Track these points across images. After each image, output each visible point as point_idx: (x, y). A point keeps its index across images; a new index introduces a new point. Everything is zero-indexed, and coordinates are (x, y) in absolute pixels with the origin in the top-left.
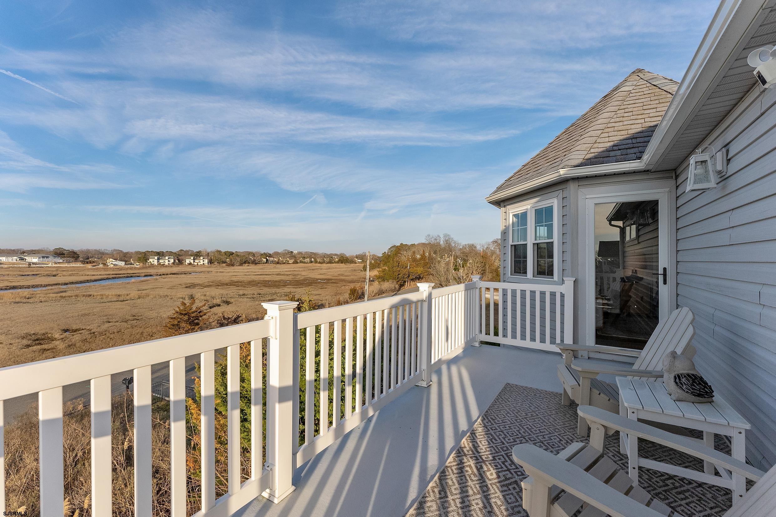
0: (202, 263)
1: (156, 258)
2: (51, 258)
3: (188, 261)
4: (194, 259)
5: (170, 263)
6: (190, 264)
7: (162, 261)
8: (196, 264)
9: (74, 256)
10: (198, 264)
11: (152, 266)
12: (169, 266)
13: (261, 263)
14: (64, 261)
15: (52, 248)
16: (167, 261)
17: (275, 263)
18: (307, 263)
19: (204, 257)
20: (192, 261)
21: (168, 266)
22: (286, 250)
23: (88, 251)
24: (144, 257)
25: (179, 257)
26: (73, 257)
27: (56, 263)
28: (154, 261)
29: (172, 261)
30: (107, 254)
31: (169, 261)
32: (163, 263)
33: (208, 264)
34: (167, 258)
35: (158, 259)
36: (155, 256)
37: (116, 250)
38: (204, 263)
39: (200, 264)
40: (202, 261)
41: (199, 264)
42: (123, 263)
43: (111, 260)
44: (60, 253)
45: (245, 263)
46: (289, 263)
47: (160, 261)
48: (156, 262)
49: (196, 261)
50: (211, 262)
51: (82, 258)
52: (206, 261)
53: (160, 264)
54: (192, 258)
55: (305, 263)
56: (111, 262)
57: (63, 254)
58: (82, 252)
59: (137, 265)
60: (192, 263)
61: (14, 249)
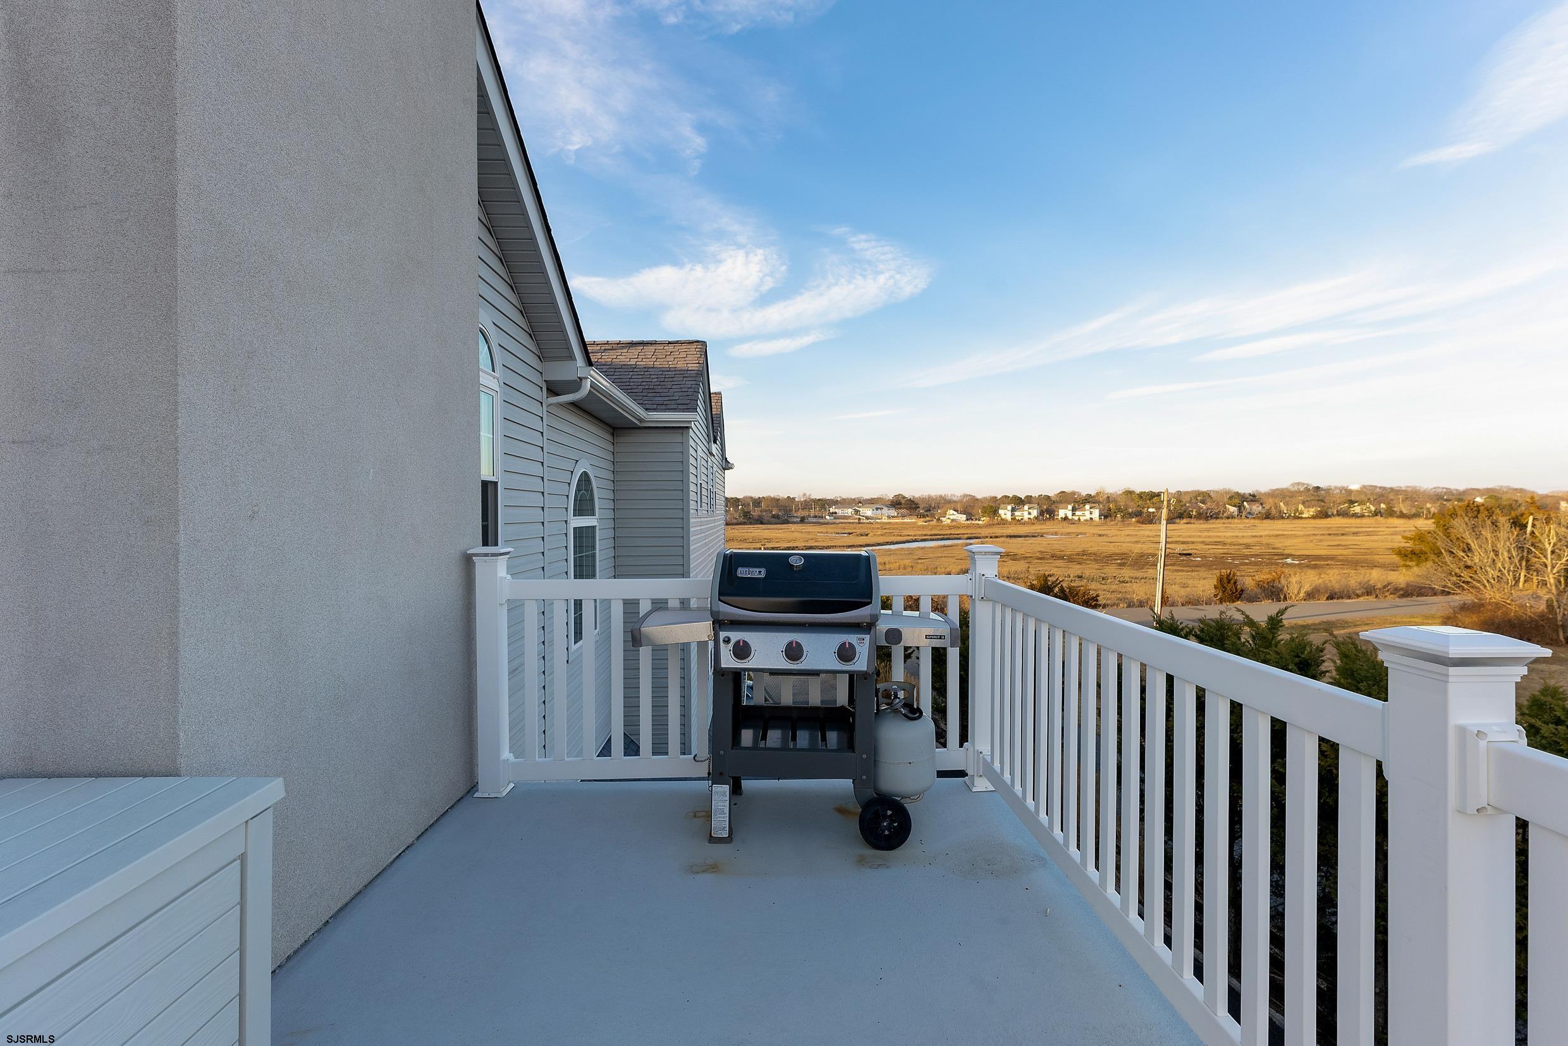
0: (1088, 516)
1: (1009, 508)
2: (886, 511)
3: (1062, 513)
4: (1074, 510)
5: (1032, 517)
6: (1066, 518)
7: (1019, 514)
8: (1077, 518)
9: (911, 506)
10: (1079, 519)
11: (1004, 522)
12: (1031, 522)
13: (1222, 518)
14: (898, 514)
15: (891, 496)
16: (1027, 513)
17: (1259, 518)
18: (1363, 516)
19: (1093, 505)
20: (1070, 514)
21: (1028, 523)
23: (930, 498)
24: (992, 507)
25: (1047, 507)
26: (911, 508)
27: (889, 517)
28: (1005, 513)
29: (1035, 513)
31: (1030, 514)
32: (1020, 518)
33: (1100, 519)
34: (1026, 507)
35: (1013, 510)
36: (1009, 504)
37: (967, 495)
38: (1093, 516)
39: (1085, 518)
40: (1087, 513)
41: (1082, 519)
42: (964, 517)
43: (952, 512)
44: (898, 503)
45: (1181, 516)
46: (1302, 518)
47: (1017, 513)
48: (1009, 517)
49: (1077, 513)
50: (1106, 515)
51: (923, 509)
52: (1096, 514)
53: (1015, 519)
54: (1070, 507)
55: (1355, 515)
56: (952, 515)
57: (900, 504)
58: (923, 500)
59: (984, 520)
60: (1070, 517)
61: (854, 500)
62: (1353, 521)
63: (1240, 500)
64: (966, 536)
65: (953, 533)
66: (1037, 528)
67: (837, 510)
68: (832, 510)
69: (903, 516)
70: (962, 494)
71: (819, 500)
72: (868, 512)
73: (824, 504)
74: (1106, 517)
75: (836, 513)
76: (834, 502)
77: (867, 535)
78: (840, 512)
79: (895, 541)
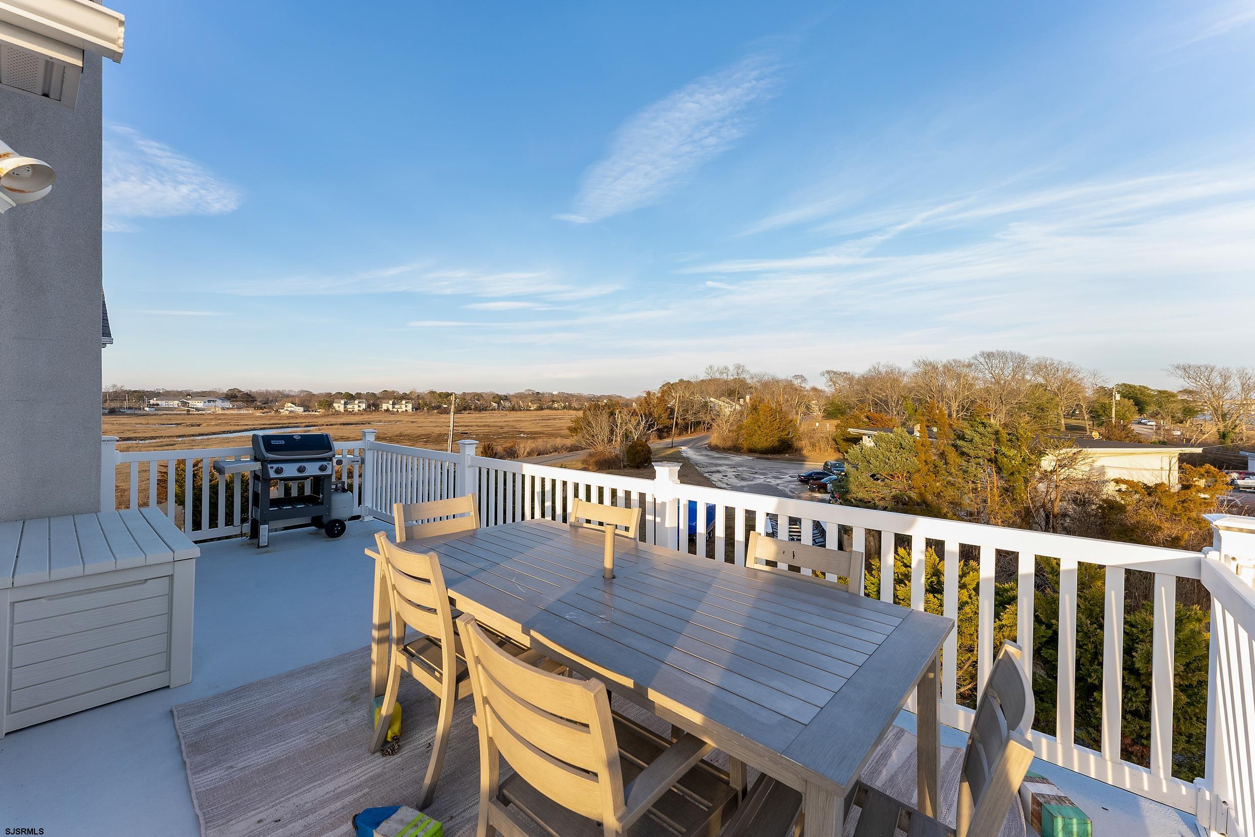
0: (404, 409)
1: (343, 402)
2: (219, 403)
3: (384, 407)
4: (394, 404)
5: (361, 409)
6: (388, 410)
7: (351, 406)
8: (396, 410)
9: (247, 399)
10: (398, 411)
11: (337, 413)
12: (360, 413)
13: (489, 410)
14: (234, 406)
15: (225, 390)
16: (357, 406)
17: (508, 410)
18: (558, 409)
19: (408, 401)
20: (390, 408)
21: (358, 414)
22: (529, 390)
23: (268, 393)
24: (327, 401)
25: (374, 402)
26: (247, 401)
27: (223, 409)
28: (339, 406)
29: (363, 406)
30: (288, 396)
31: (359, 407)
32: (351, 410)
33: (413, 410)
34: (356, 402)
35: (346, 404)
36: (342, 399)
37: (304, 391)
38: (407, 409)
39: (402, 410)
40: (403, 407)
41: (400, 410)
42: (301, 409)
43: (290, 404)
44: (232, 396)
45: (465, 409)
46: (530, 410)
47: (348, 406)
48: (342, 409)
49: (396, 406)
50: (417, 408)
51: (260, 402)
52: (410, 406)
53: (347, 410)
54: (391, 402)
55: (555, 409)
56: (290, 407)
57: (236, 397)
58: (261, 394)
59: (321, 411)
60: (391, 409)
61: (181, 392)
62: (554, 412)
63: (499, 399)
64: (304, 424)
65: (291, 422)
66: (365, 418)
67: (159, 402)
68: (152, 402)
69: (239, 408)
70: (300, 390)
71: (135, 391)
72: (199, 404)
73: (141, 396)
74: (417, 409)
75: (158, 405)
76: (157, 395)
77: (199, 425)
78: (163, 404)
79: (232, 430)
